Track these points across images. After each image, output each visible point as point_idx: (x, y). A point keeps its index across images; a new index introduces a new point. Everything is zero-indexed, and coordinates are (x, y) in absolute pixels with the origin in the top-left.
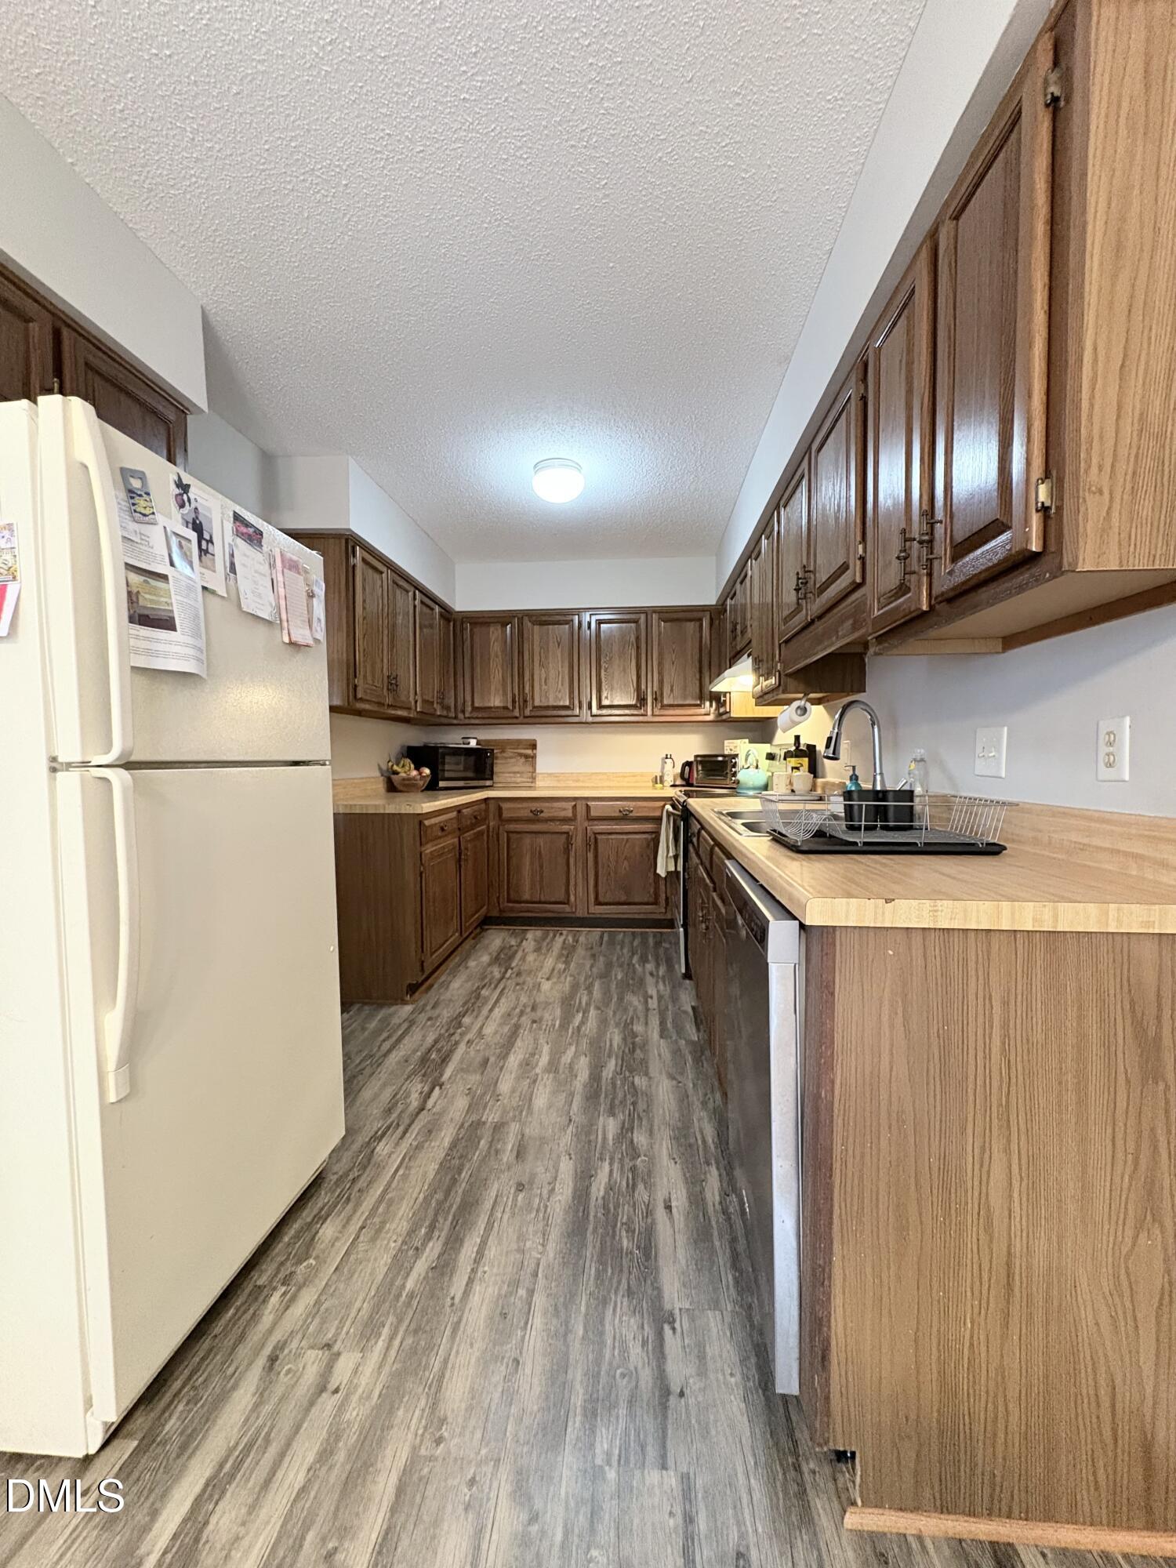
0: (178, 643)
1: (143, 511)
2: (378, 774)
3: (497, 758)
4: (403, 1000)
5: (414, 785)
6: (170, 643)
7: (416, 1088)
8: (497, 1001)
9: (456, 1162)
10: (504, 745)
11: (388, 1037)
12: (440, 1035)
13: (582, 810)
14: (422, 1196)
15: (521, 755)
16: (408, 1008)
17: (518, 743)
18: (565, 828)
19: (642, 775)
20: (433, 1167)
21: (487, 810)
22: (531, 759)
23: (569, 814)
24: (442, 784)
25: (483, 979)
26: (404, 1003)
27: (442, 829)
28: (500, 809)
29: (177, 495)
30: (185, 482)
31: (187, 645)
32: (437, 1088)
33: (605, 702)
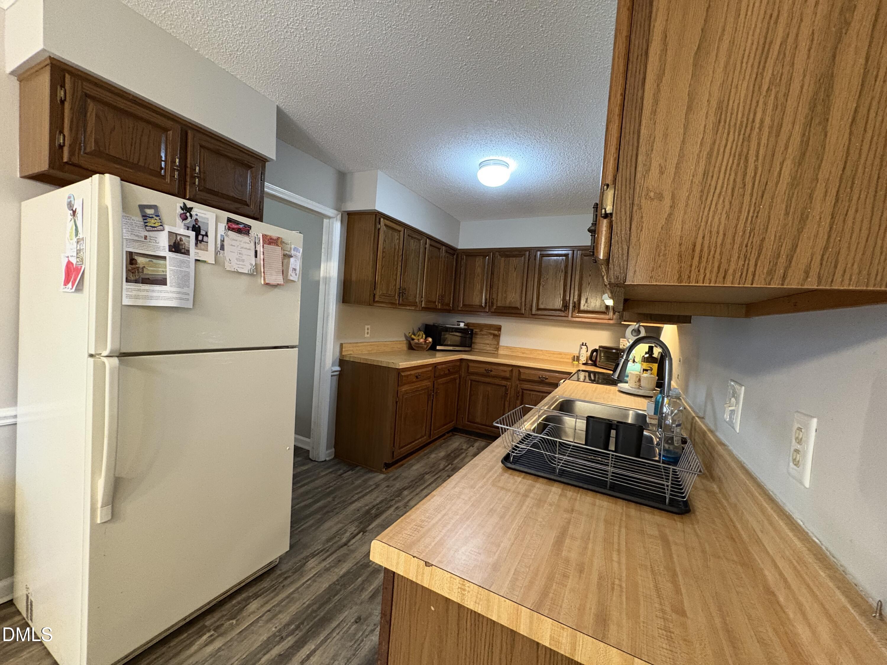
0: (167, 292)
1: (153, 225)
2: (404, 339)
3: (476, 334)
4: (381, 471)
5: (422, 347)
6: (161, 292)
7: (352, 529)
8: (430, 484)
9: (338, 587)
10: (482, 327)
11: (359, 493)
12: (386, 498)
13: (515, 373)
14: (307, 603)
15: (491, 334)
16: (382, 476)
17: (491, 327)
18: (504, 383)
19: (566, 354)
20: (326, 585)
21: (460, 366)
22: (497, 337)
23: (508, 375)
24: (438, 348)
25: (431, 467)
26: (382, 472)
27: (417, 377)
28: (468, 366)
29: (181, 214)
30: (188, 206)
31: (174, 292)
32: (361, 533)
33: (541, 306)
